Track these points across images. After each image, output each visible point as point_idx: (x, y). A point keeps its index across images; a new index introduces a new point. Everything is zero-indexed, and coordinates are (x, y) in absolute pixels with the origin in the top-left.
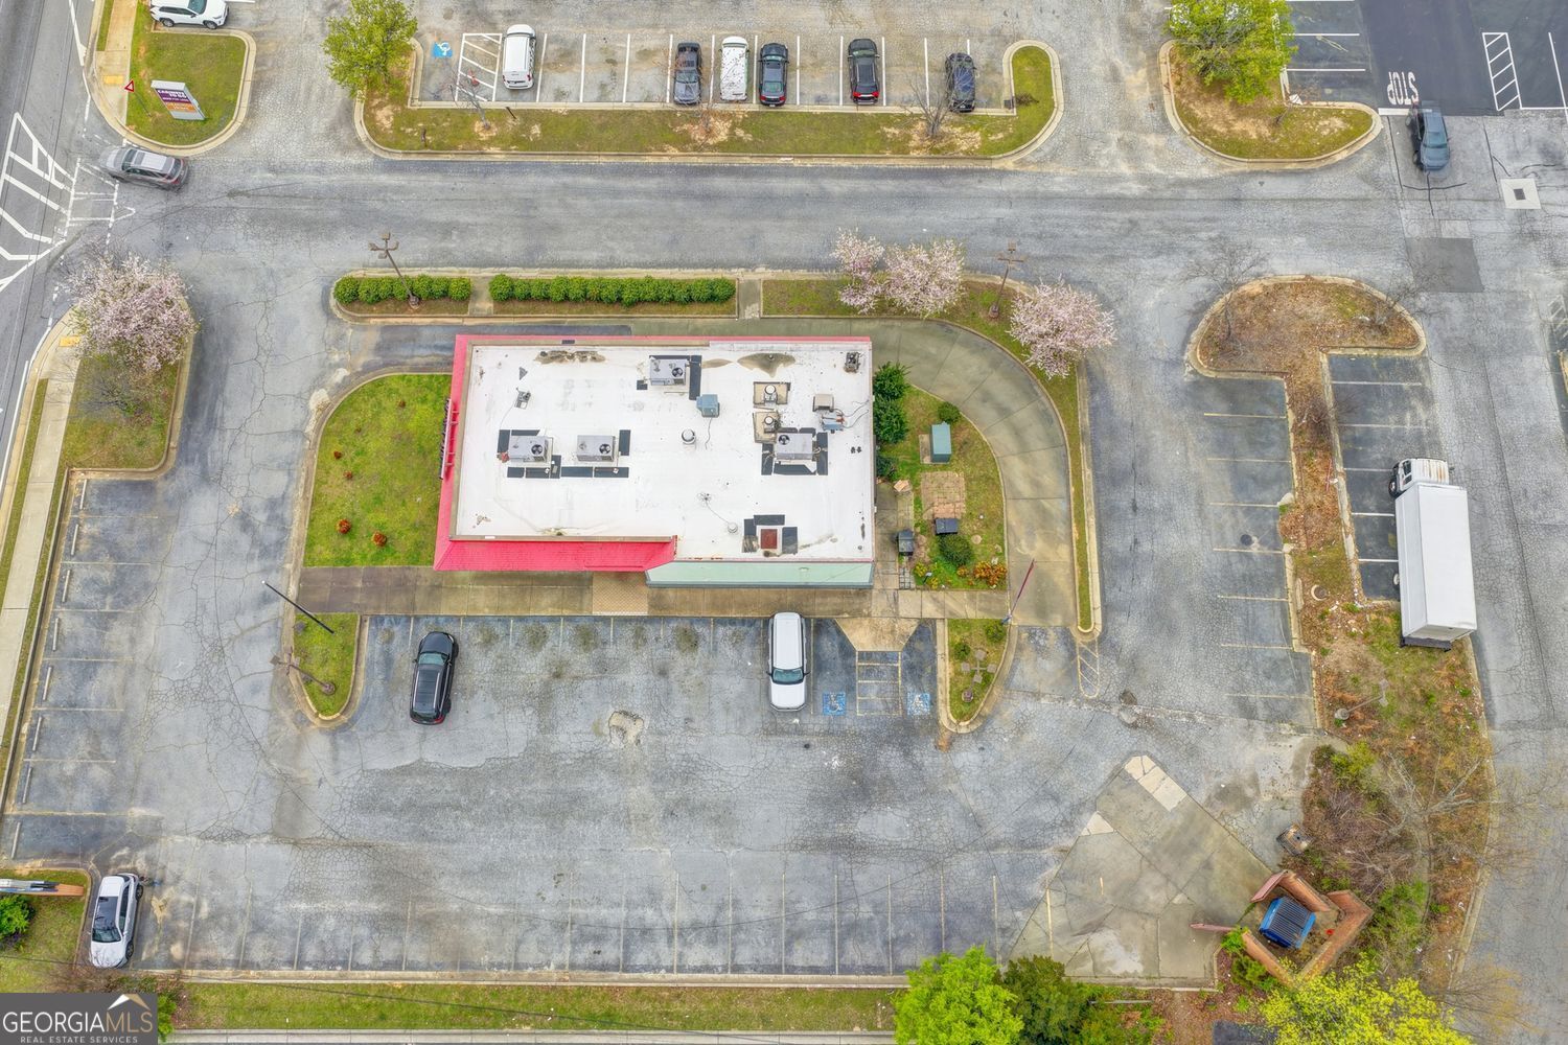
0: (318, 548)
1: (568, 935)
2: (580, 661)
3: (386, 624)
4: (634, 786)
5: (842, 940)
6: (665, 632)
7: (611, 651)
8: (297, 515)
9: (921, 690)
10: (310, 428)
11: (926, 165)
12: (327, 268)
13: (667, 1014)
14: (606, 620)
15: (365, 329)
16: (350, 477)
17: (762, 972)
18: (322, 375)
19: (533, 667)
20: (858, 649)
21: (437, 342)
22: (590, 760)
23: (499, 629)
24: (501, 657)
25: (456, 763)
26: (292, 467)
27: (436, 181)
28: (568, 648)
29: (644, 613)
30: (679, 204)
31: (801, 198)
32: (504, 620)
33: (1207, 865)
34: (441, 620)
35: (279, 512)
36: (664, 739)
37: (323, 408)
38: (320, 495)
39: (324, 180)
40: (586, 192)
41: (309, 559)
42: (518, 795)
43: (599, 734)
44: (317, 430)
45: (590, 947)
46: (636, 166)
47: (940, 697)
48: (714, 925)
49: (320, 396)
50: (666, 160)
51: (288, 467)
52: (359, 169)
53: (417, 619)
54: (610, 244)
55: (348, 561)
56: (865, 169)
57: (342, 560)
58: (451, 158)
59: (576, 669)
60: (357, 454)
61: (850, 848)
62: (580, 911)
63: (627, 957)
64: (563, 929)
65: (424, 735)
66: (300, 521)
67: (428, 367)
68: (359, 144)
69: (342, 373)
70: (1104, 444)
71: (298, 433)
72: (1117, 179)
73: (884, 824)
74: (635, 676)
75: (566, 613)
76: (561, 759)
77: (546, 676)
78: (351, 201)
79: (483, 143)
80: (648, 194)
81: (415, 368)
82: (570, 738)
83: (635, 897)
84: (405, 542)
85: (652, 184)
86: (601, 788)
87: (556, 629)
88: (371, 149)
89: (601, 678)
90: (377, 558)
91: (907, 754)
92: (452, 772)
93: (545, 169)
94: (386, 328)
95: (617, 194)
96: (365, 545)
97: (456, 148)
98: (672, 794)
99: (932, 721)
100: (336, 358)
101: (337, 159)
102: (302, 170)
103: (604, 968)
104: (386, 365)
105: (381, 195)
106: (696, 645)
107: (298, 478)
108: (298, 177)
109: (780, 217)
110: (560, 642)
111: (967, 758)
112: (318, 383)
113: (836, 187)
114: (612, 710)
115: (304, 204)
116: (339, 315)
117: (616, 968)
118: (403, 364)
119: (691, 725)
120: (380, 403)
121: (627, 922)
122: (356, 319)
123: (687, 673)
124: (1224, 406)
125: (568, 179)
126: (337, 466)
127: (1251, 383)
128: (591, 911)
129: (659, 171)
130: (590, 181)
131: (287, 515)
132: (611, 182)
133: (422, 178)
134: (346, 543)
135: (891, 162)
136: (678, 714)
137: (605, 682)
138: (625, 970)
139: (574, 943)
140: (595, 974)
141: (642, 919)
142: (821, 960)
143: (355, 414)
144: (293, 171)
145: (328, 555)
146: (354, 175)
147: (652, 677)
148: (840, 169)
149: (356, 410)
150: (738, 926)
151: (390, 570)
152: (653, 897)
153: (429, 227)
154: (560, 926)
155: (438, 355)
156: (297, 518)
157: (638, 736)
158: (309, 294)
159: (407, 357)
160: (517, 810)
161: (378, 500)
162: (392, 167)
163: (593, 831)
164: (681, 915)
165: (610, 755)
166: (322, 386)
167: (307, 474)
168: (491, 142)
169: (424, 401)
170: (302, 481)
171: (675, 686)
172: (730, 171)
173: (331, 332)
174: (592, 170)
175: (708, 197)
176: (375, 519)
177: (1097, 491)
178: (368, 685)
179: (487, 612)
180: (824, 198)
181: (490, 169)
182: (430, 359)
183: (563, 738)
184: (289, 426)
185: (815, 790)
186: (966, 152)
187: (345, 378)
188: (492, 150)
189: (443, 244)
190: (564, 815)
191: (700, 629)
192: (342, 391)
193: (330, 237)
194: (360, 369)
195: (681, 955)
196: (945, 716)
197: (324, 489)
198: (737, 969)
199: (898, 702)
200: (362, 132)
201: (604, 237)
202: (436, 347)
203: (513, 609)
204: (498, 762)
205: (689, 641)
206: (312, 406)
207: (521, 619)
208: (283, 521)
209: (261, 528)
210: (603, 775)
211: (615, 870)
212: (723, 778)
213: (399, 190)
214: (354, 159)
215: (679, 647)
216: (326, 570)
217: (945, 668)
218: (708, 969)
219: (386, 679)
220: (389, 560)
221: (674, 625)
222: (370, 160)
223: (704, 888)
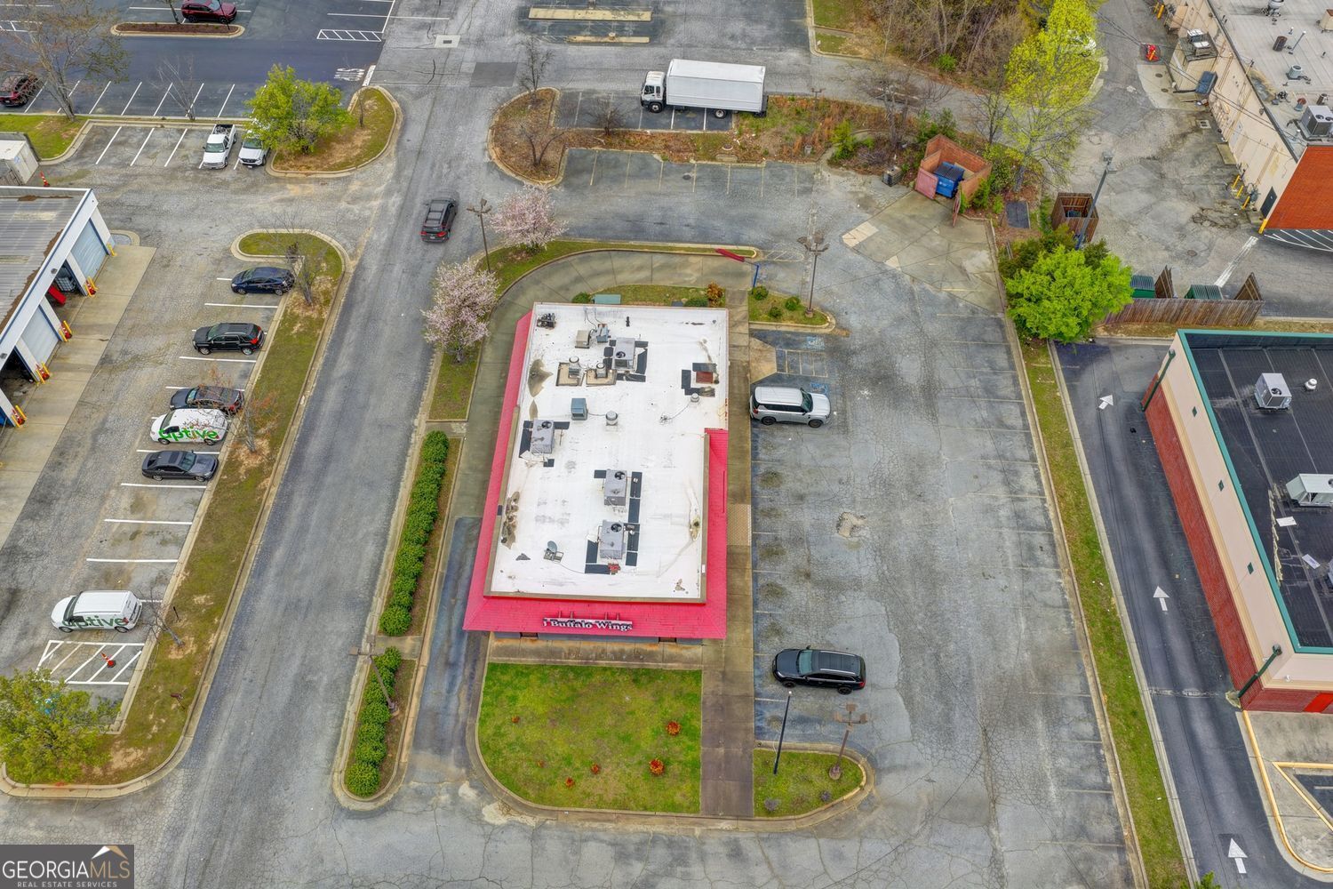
0: (678, 798)
1: (1032, 569)
2: (793, 558)
3: (763, 724)
4: (900, 521)
5: (997, 397)
6: (764, 495)
7: (783, 534)
8: (636, 828)
9: (805, 341)
10: (531, 821)
11: (338, 310)
12: (321, 816)
13: (1076, 505)
14: (755, 538)
15: (412, 767)
16: (596, 770)
17: (1032, 444)
18: (464, 812)
19: (800, 595)
20: (775, 371)
21: (444, 691)
22: (881, 552)
23: (766, 622)
24: (793, 621)
25: (897, 657)
26: (577, 837)
27: (234, 700)
28: (782, 567)
29: (749, 507)
30: (329, 480)
31: (348, 393)
32: (757, 618)
33: (913, 217)
34: (758, 673)
35: (632, 848)
36: (858, 499)
37: (507, 808)
38: (615, 801)
39: (194, 826)
40: (292, 556)
41: (693, 807)
42: (919, 607)
43: (858, 545)
44: (533, 812)
45: (1039, 553)
46: (274, 513)
47: (809, 331)
48: (1003, 471)
49: (492, 814)
50: (274, 490)
51: (576, 844)
52: (190, 785)
53: (757, 694)
54: (360, 535)
55: (695, 765)
56: (330, 348)
57: (693, 771)
58: (208, 685)
59: (802, 562)
60: (569, 764)
61: (930, 391)
62: (1010, 560)
63: (1041, 529)
64: (1028, 573)
65: (873, 686)
66: (644, 823)
67: (473, 700)
68: (152, 788)
69: (466, 791)
70: (610, 233)
71: (535, 836)
73: (910, 369)
74: (805, 518)
75: (749, 566)
76: (883, 573)
77: (809, 585)
78: (233, 791)
79: (199, 651)
80: (309, 505)
81: (473, 712)
82: (864, 567)
83: (992, 522)
84: (673, 708)
85: (298, 502)
86: (904, 544)
87: (764, 576)
88: (165, 773)
89: (808, 542)
90: (693, 735)
91: (854, 353)
92: (904, 660)
93: (252, 593)
94: (417, 744)
95: (302, 530)
96: (677, 748)
97: (197, 678)
98: (904, 495)
99: (827, 337)
100: (445, 798)
101: (167, 815)
102: (171, 855)
103: (1053, 544)
104: (463, 742)
105: (237, 758)
106: (775, 474)
107: (593, 830)
108: (179, 860)
109: (365, 407)
110: (777, 572)
111: (854, 321)
112: (475, 817)
113: (344, 365)
114: (836, 535)
115: (222, 847)
116: (389, 797)
117: (1051, 536)
118: (464, 724)
119: (845, 480)
120: (510, 745)
121: (1013, 528)
122: (399, 777)
123: (800, 480)
124: (585, 177)
125: (272, 572)
126: (582, 784)
127: (569, 162)
128: (1009, 553)
129: (285, 499)
130: (279, 554)
131: (636, 839)
132: (287, 535)
133: (225, 714)
134: (675, 768)
135: (328, 331)
136: (836, 488)
137: (811, 539)
138: (1051, 530)
139: (1038, 565)
140: (1058, 550)
141: (1008, 518)
142: (1016, 411)
143: (520, 770)
144: (168, 867)
145: (686, 787)
146: (198, 791)
147: (805, 505)
148: (324, 365)
149: (515, 770)
150: (1000, 456)
151: (705, 721)
152: (989, 510)
153: (295, 704)
154: (1026, 575)
155: (460, 689)
156: (641, 828)
157: (857, 517)
158: (352, 835)
159: (457, 721)
160: (933, 607)
161: (626, 738)
162: (200, 747)
163: (942, 551)
164: (1001, 493)
165: (876, 537)
166: (479, 812)
167: (588, 820)
168: (201, 643)
169: (514, 699)
170: (595, 825)
171: (812, 489)
172: (303, 440)
173: (409, 806)
174: (266, 552)
175: (328, 457)
176: (648, 742)
177: (647, 240)
178: (826, 739)
179: (750, 631)
180: (352, 377)
181: (236, 645)
182: (463, 697)
183: (864, 572)
184: (526, 846)
185: (889, 406)
186: (334, 285)
187: (472, 786)
188: (212, 641)
189: (321, 689)
190: (932, 572)
191: (762, 470)
192: (489, 788)
193: (280, 813)
194: (463, 771)
195: (1031, 493)
196: (824, 329)
197: (610, 797)
198: (1033, 459)
199: (816, 354)
200: (137, 785)
201: (350, 541)
202: (449, 691)
203: (746, 608)
204: (892, 623)
205: (772, 478)
206: (502, 820)
207: (755, 604)
208: (643, 843)
209: (652, 867)
210: (894, 543)
211: (973, 536)
212: (886, 462)
213: (234, 739)
214: (173, 794)
215: (779, 486)
216: (704, 788)
217: (786, 326)
218: (1037, 476)
219: (819, 722)
220: (694, 722)
221: (758, 488)
222: (181, 774)
223: (976, 477)
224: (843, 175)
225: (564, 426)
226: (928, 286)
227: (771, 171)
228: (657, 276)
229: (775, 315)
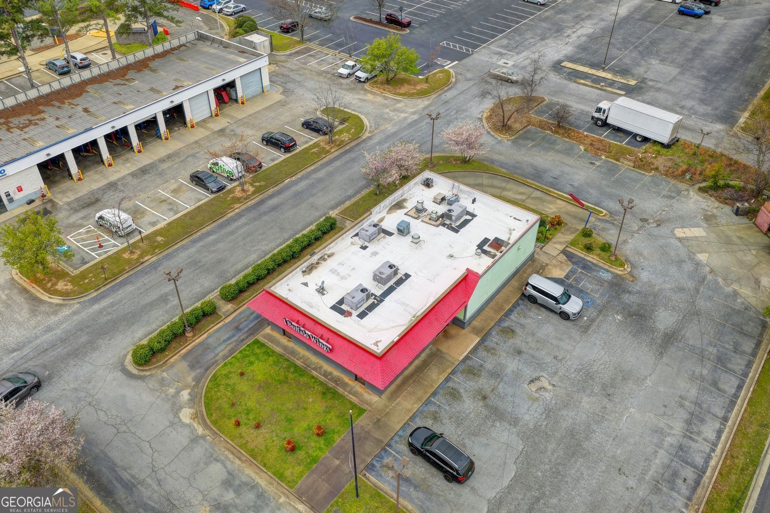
0: (288, 473)
1: (665, 489)
2: (483, 382)
3: (378, 465)
4: (580, 402)
5: (725, 367)
6: (495, 338)
7: (489, 366)
8: (249, 473)
9: (599, 271)
10: (200, 430)
11: (341, 151)
12: (111, 362)
13: (742, 470)
14: (467, 358)
15: (172, 366)
16: (258, 426)
17: (732, 409)
18: (174, 404)
19: (469, 406)
20: (562, 277)
21: (222, 340)
22: (549, 412)
23: (432, 408)
24: (451, 418)
25: (506, 482)
26: (215, 456)
27: (130, 288)
28: (471, 383)
29: (478, 339)
30: (265, 218)
31: (312, 186)
32: (428, 402)
34: (401, 433)
35: (237, 482)
36: (560, 374)
37: (195, 417)
38: (252, 450)
39: (58, 332)
40: (216, 242)
41: (291, 483)
42: (550, 461)
43: (537, 399)
44: (206, 426)
45: (680, 482)
46: (227, 220)
47: (606, 267)
48: (692, 414)
49: (186, 415)
50: (237, 211)
51: (211, 458)
52: (74, 313)
53: (389, 445)
54: (255, 248)
55: (314, 460)
56: (321, 165)
57: (310, 463)
58: (126, 276)
59: (487, 388)
60: (248, 414)
61: (670, 338)
62: (651, 473)
63: (695, 467)
64: (659, 489)
65: (473, 488)
66: (257, 473)
67: (232, 352)
68: (61, 305)
69: (185, 395)
70: (519, 171)
71: (195, 439)
72: (405, 118)
73: (664, 319)
74: (512, 365)
75: (449, 370)
76: (540, 426)
77: (481, 404)
78: (88, 327)
79: (137, 259)
80: (246, 224)
81: (225, 357)
82: (530, 415)
83: (655, 441)
84: (332, 421)
85: (243, 220)
86: (572, 417)
87: (455, 382)
88: (72, 302)
89: (502, 379)
90: (328, 443)
91: (629, 292)
92: (510, 488)
93: (184, 248)
94: (184, 357)
95: (232, 233)
96: (313, 444)
97: (125, 270)
98: (597, 389)
99: (616, 276)
100: (172, 391)
101: (53, 319)
102: (36, 337)
103: (697, 483)
104: (207, 370)
105: (105, 313)
106: (513, 331)
107: (227, 457)
108: (38, 341)
109: (313, 195)
110: (462, 383)
111: (644, 276)
112: (176, 409)
113: (321, 174)
114: (525, 386)
115: (58, 348)
116: (147, 373)
117: (700, 477)
118: (216, 361)
119: (560, 358)
120: (227, 385)
121: (670, 454)
122: (161, 366)
123: (527, 343)
124: (529, 142)
125: (201, 243)
126: (243, 429)
127: (525, 132)
128: (653, 468)
129: (239, 216)
130: (212, 238)
131: (244, 479)
132: (223, 232)
133: (120, 292)
134: (301, 454)
135: (328, 157)
136: (548, 359)
137: (506, 379)
138: (704, 473)
139: (672, 489)
140: (699, 490)
141: (671, 445)
142: (735, 382)
143: (220, 401)
144: (31, 342)
145: (298, 469)
146: (75, 318)
147: (518, 358)
148: (313, 170)
149: (218, 399)
150: (697, 404)
151: (343, 440)
152: (660, 432)
153: (152, 305)
154: (656, 490)
155: (231, 343)
156: (253, 475)
157: (550, 384)
158: (114, 379)
159: (214, 357)
160: (561, 468)
161: (289, 420)
162: (95, 300)
163: (598, 436)
164: (678, 427)
165: (554, 402)
166: (181, 408)
167: (229, 450)
168: (141, 256)
169: (252, 363)
170: (231, 456)
171: (531, 352)
172: (271, 197)
173: (152, 383)
174: (208, 234)
175: (274, 208)
176: (299, 430)
177: (539, 183)
178: (411, 501)
179: (416, 406)
180: (320, 181)
181: (155, 266)
182: (229, 348)
183: (527, 417)
184: (185, 442)
185: (630, 333)
186: (349, 139)
187: (190, 394)
188: (146, 258)
189: (169, 305)
190: (579, 445)
191: (506, 324)
192: (197, 400)
193: (94, 349)
194: (194, 383)
195: (705, 440)
196: (618, 271)
197: (251, 446)
198: (725, 419)
199: (601, 282)
200: (56, 300)
201: (248, 248)
202: (224, 341)
203: (426, 393)
204: (520, 459)
205: (509, 332)
206: (187, 420)
207: (434, 394)
208: (246, 484)
209: (237, 501)
210: (565, 412)
211: (632, 441)
212: (600, 363)
213: (112, 305)
214: (66, 312)
215: (509, 338)
216: (308, 477)
217: (591, 258)
218: (719, 433)
219: (416, 487)
220: (336, 437)
221: (494, 333)
222: (77, 306)
223: (665, 406)
224: (704, 198)
225: (390, 234)
226: (720, 280)
227: (653, 179)
228: (529, 201)
229: (589, 248)
